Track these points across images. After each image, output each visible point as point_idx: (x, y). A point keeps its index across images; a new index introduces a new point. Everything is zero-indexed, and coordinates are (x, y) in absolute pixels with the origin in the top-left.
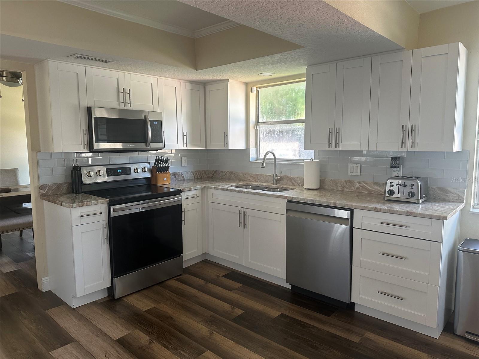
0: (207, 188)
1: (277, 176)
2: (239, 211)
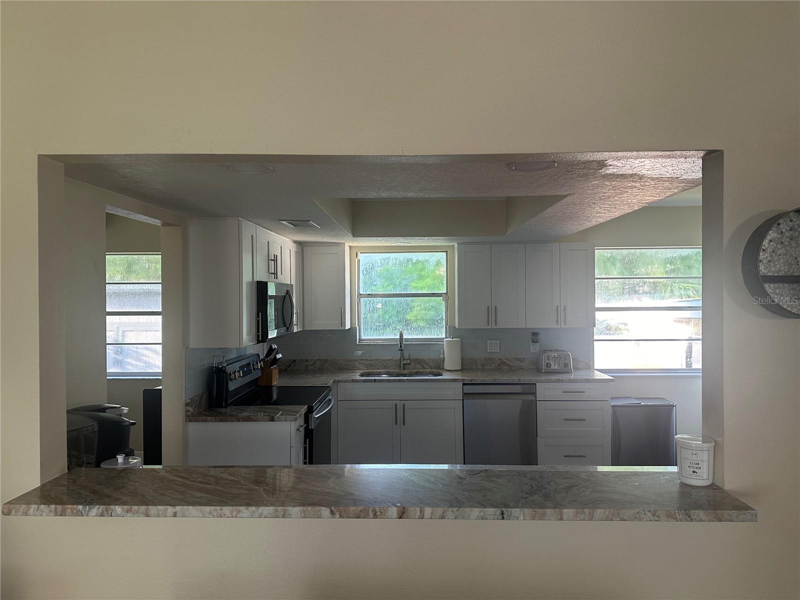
0: (339, 382)
1: (403, 359)
2: (396, 405)
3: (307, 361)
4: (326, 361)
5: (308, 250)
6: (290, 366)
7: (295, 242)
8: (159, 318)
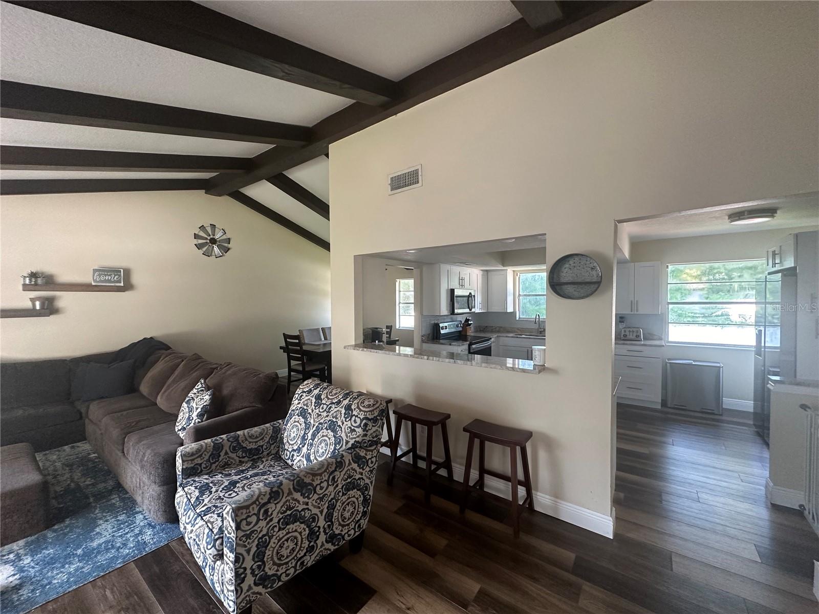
0: (500, 336)
1: (540, 329)
2: (528, 350)
3: (492, 327)
4: (501, 327)
5: (489, 273)
6: (484, 329)
7: (482, 270)
8: (413, 305)
